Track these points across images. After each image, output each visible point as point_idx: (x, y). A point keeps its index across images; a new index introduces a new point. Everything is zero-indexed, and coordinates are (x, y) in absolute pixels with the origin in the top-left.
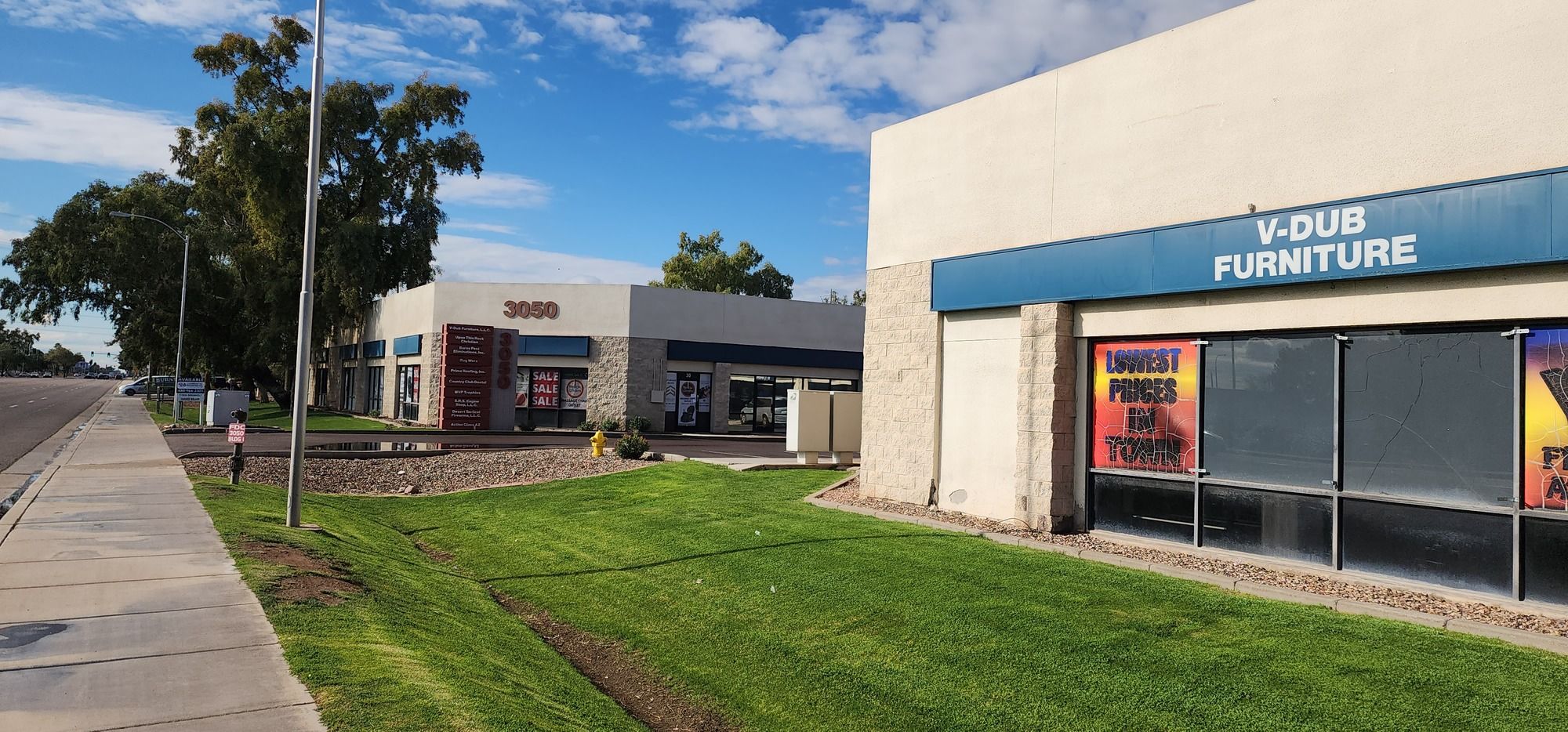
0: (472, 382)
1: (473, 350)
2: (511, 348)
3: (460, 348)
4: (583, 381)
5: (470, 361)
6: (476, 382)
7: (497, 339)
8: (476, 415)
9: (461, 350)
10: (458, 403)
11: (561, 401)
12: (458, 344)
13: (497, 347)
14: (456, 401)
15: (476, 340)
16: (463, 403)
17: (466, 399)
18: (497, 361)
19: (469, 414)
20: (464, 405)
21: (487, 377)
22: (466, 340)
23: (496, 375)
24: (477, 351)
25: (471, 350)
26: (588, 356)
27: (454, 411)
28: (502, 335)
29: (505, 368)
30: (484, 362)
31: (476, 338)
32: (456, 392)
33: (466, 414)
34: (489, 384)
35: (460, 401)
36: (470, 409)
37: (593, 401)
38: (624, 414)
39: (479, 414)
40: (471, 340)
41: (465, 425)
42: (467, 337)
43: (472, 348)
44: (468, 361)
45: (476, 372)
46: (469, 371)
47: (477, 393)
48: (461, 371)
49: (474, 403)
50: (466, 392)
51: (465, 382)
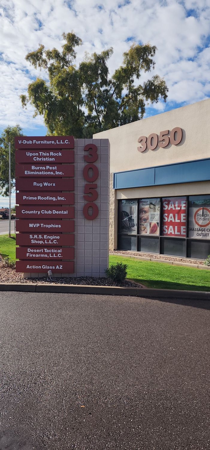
0: (50, 212)
1: (49, 170)
2: (98, 166)
3: (33, 167)
5: (46, 184)
6: (55, 212)
8: (56, 254)
9: (34, 171)
10: (34, 239)
12: (30, 163)
13: (80, 165)
14: (31, 236)
15: (52, 157)
16: (40, 240)
17: (43, 233)
18: (80, 183)
19: (48, 254)
20: (41, 242)
21: (70, 204)
22: (39, 157)
23: (80, 203)
24: (54, 171)
25: (46, 170)
27: (29, 250)
28: (86, 149)
29: (92, 193)
30: (64, 185)
31: (52, 154)
32: (31, 225)
33: (44, 253)
34: (72, 214)
35: (36, 236)
36: (49, 247)
39: (59, 253)
40: (45, 157)
41: (44, 267)
42: (41, 153)
43: (48, 167)
44: (43, 185)
45: (54, 199)
46: (45, 198)
47: (57, 226)
48: (35, 198)
49: (53, 239)
50: (43, 225)
51: (41, 212)
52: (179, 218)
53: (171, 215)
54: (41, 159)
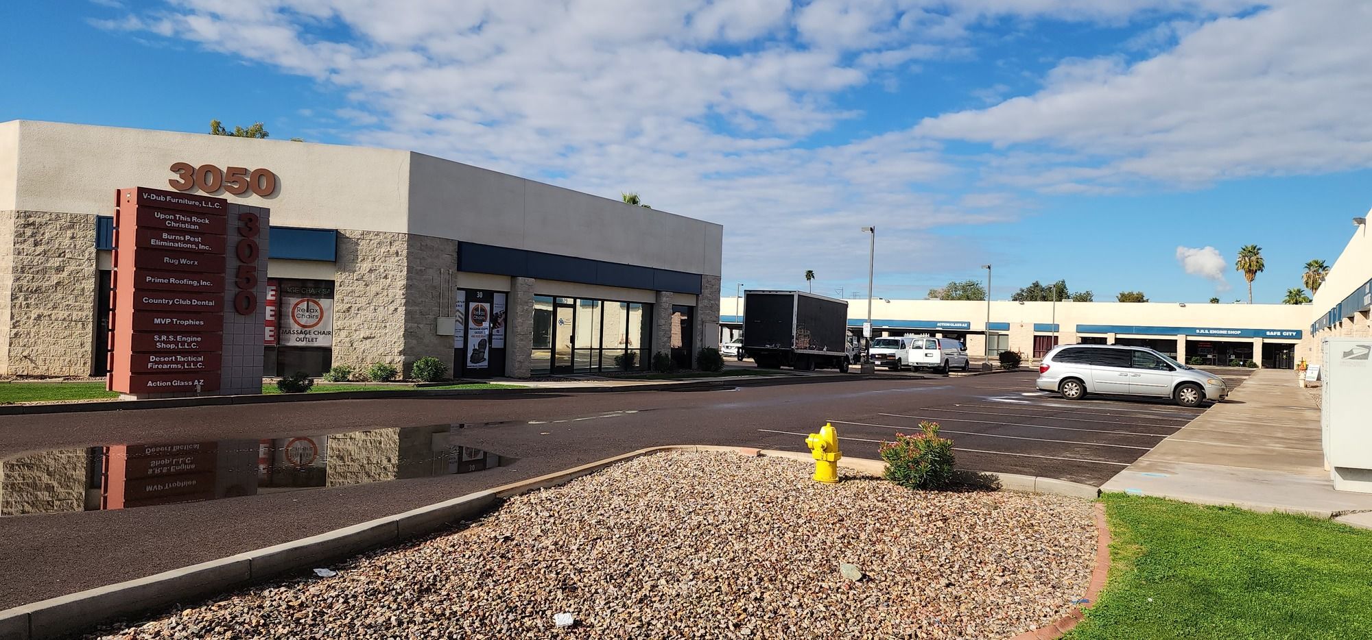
0: (188, 302)
1: (189, 242)
2: (257, 241)
3: (165, 236)
5: (183, 261)
6: (195, 302)
7: (233, 223)
8: (195, 363)
9: (166, 240)
10: (161, 342)
12: (159, 228)
13: (233, 238)
14: (157, 337)
15: (194, 223)
16: (170, 343)
17: (175, 333)
18: (232, 264)
19: (182, 363)
20: (172, 346)
21: (216, 292)
22: (175, 221)
23: (230, 292)
24: (197, 244)
25: (184, 242)
26: (335, 262)
27: (152, 358)
28: (240, 217)
29: (248, 279)
30: (210, 264)
31: (194, 219)
32: (157, 321)
33: (177, 362)
34: (220, 305)
35: (164, 338)
36: (184, 353)
37: (344, 332)
39: (201, 362)
40: (184, 222)
41: (175, 383)
42: (178, 216)
43: (187, 237)
44: (179, 261)
45: (195, 283)
46: (182, 282)
47: (197, 323)
48: (166, 281)
49: (192, 342)
50: (176, 321)
51: (174, 301)
54: (177, 224)
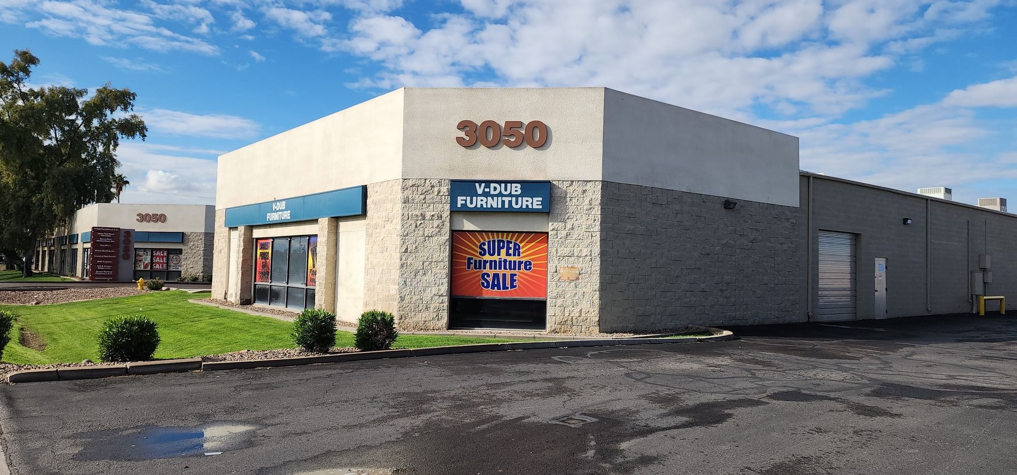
0: (107, 257)
2: (130, 239)
3: (99, 239)
4: (180, 256)
5: (106, 245)
6: (109, 256)
7: (122, 234)
8: (110, 273)
9: (101, 240)
11: (168, 266)
12: (98, 237)
13: (122, 238)
14: (98, 266)
17: (104, 265)
18: (122, 246)
20: (103, 268)
21: (116, 254)
22: (103, 235)
23: (121, 253)
24: (110, 240)
25: (107, 240)
26: (182, 242)
27: (97, 272)
28: (125, 232)
29: (127, 249)
30: (114, 246)
31: (110, 234)
32: (98, 262)
33: (104, 273)
34: (118, 257)
35: (100, 266)
36: (106, 270)
37: (185, 266)
38: (201, 272)
40: (107, 235)
45: (110, 251)
47: (111, 262)
48: (101, 251)
50: (104, 262)
51: (103, 256)
52: (163, 260)
53: (158, 258)
